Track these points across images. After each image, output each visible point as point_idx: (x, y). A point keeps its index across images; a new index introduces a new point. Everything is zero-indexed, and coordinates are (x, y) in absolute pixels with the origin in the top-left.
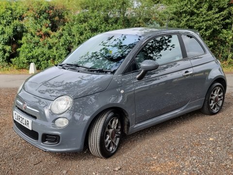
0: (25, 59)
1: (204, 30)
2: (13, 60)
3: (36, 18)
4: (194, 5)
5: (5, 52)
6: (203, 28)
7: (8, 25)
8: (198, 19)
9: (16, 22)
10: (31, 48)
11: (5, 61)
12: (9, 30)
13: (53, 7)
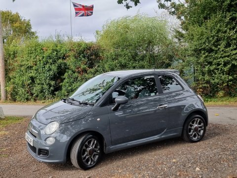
0: (66, 92)
1: (222, 65)
2: (56, 93)
3: (76, 57)
4: (212, 42)
5: (50, 86)
6: (221, 64)
7: (54, 63)
8: (216, 55)
9: (60, 61)
10: (71, 83)
11: (50, 93)
12: (54, 68)
13: (90, 48)
